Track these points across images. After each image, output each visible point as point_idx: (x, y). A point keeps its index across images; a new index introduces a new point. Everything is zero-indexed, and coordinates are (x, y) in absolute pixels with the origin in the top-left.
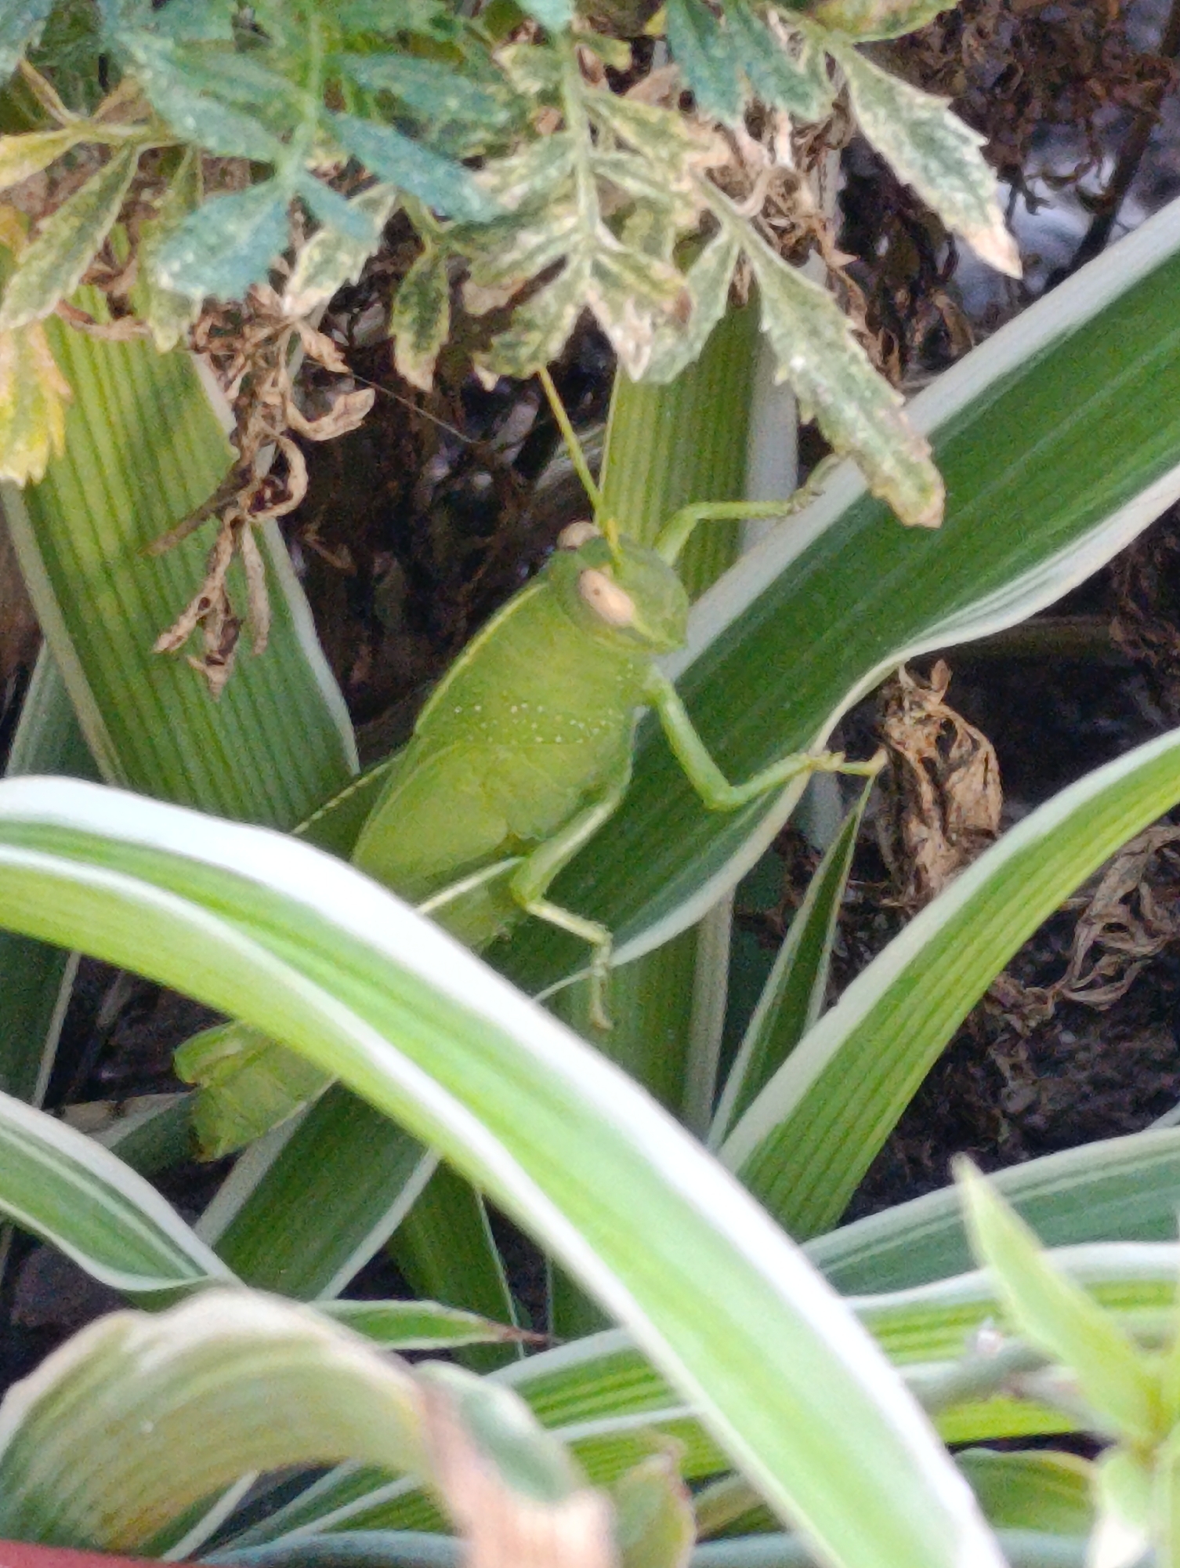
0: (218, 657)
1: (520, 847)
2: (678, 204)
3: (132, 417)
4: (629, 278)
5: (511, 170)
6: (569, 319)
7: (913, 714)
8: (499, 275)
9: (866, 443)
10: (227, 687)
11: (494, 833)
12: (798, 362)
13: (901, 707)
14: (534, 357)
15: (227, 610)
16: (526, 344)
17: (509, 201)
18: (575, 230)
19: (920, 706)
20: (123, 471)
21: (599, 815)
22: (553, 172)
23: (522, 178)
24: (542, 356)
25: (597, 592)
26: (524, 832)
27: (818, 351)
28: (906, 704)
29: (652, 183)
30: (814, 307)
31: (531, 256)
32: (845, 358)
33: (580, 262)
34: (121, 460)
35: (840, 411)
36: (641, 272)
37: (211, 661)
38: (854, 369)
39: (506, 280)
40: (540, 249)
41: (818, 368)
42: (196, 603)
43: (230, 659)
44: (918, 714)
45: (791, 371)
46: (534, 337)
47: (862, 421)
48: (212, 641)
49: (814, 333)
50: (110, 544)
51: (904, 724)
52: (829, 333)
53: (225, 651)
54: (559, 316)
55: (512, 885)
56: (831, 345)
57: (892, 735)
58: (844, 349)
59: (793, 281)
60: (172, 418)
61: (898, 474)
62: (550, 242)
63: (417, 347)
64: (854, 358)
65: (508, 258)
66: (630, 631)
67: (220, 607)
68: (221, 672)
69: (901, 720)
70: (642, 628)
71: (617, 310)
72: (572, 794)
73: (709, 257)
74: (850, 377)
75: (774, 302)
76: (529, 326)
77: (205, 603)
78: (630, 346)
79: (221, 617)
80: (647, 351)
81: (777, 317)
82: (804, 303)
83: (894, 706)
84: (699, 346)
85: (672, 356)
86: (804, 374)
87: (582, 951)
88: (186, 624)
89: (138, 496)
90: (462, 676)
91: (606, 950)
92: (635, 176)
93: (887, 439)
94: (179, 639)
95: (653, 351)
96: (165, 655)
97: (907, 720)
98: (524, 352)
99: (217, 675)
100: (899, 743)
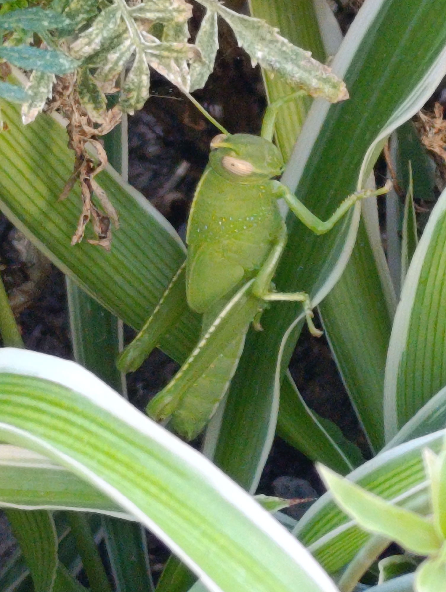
0: (103, 235)
1: (252, 274)
2: (175, 14)
3: (28, 148)
4: (166, 53)
5: (91, 34)
6: (146, 80)
7: (431, 132)
8: (106, 75)
9: (300, 78)
10: (113, 246)
11: (239, 273)
12: (259, 54)
13: (425, 130)
14: (138, 102)
15: (98, 215)
16: (132, 98)
17: (96, 45)
18: (132, 44)
19: (434, 127)
20: (34, 172)
21: (279, 250)
22: (111, 26)
23: (97, 35)
24: (141, 100)
25: (233, 165)
26: (251, 267)
27: (267, 46)
28: (428, 128)
29: (159, 11)
30: (259, 27)
31: (116, 63)
32: (279, 45)
33: (140, 57)
34: (31, 168)
35: (285, 69)
36: (169, 49)
37: (101, 238)
38: (284, 49)
39: (111, 77)
40: (119, 59)
41: (269, 54)
42: (82, 219)
43: (109, 234)
44: (434, 131)
45: (258, 59)
46: (134, 94)
47: (296, 69)
48: (97, 229)
49: (263, 39)
50: (42, 203)
51: (429, 138)
52: (268, 37)
53: (105, 231)
54: (141, 82)
55: (253, 292)
56: (272, 42)
57: (425, 144)
58: (277, 41)
59: (245, 20)
60: (48, 140)
61: (321, 85)
62: (122, 54)
63: (96, 108)
64: (283, 44)
65: (107, 68)
66: (254, 174)
67: (95, 215)
68: (106, 241)
69: (427, 136)
70: (259, 171)
71: (168, 67)
72: (264, 246)
73: (205, 24)
74: (284, 52)
75: (240, 32)
76: (129, 90)
77: (86, 217)
78: (179, 80)
79: (97, 219)
80: (188, 77)
81: (244, 39)
82: (254, 27)
83: (422, 130)
84: (212, 66)
85: (201, 74)
86: (264, 59)
87: (298, 306)
88: (81, 229)
89: (45, 179)
90: (193, 216)
91: (308, 302)
92: (150, 11)
93: (310, 72)
94: (81, 236)
95: (192, 76)
96: (77, 245)
97: (430, 135)
98: (133, 101)
99: (105, 243)
100: (429, 147)
